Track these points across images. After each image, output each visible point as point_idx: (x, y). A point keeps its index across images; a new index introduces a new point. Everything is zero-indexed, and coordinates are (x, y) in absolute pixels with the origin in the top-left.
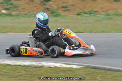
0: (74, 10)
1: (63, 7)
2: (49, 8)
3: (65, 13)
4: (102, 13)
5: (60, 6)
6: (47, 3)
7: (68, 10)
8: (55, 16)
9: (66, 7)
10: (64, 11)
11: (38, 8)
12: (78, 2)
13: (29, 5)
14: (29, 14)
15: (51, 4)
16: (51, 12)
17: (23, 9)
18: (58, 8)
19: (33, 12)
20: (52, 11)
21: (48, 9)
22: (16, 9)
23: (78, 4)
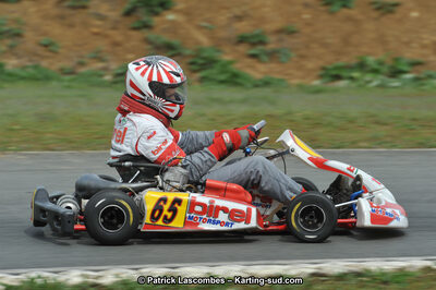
0: (303, 57)
1: (242, 40)
2: (175, 41)
3: (262, 68)
5: (222, 34)
6: (155, 20)
7: (273, 55)
10: (253, 56)
11: (116, 44)
12: (307, 17)
13: (71, 26)
14: (83, 70)
15: (173, 22)
16: (192, 63)
17: (46, 46)
18: (218, 44)
19: (101, 59)
22: (11, 47)
23: (308, 24)
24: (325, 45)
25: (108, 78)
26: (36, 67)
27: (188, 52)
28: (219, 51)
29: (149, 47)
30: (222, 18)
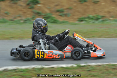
0: (73, 15)
1: (58, 11)
2: (40, 12)
3: (63, 18)
4: (111, 18)
5: (53, 10)
6: (35, 6)
7: (66, 15)
8: (52, 22)
9: (61, 11)
10: (60, 15)
11: (25, 13)
12: (75, 5)
13: (12, 8)
14: (15, 20)
15: (39, 7)
17: (6, 13)
18: (52, 12)
19: (20, 17)
20: (45, 15)
21: (38, 13)
23: (75, 7)
24: (79, 12)
25: (22, 22)
26: (3, 19)
27: (43, 14)
28: (51, 14)
29: (33, 13)
30: (53, 5)
